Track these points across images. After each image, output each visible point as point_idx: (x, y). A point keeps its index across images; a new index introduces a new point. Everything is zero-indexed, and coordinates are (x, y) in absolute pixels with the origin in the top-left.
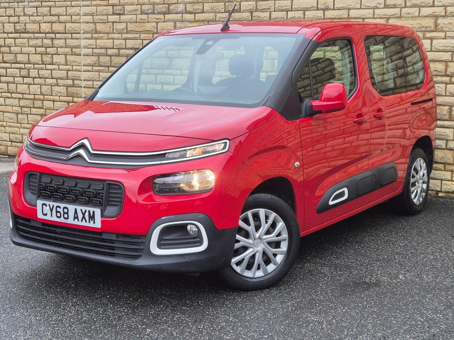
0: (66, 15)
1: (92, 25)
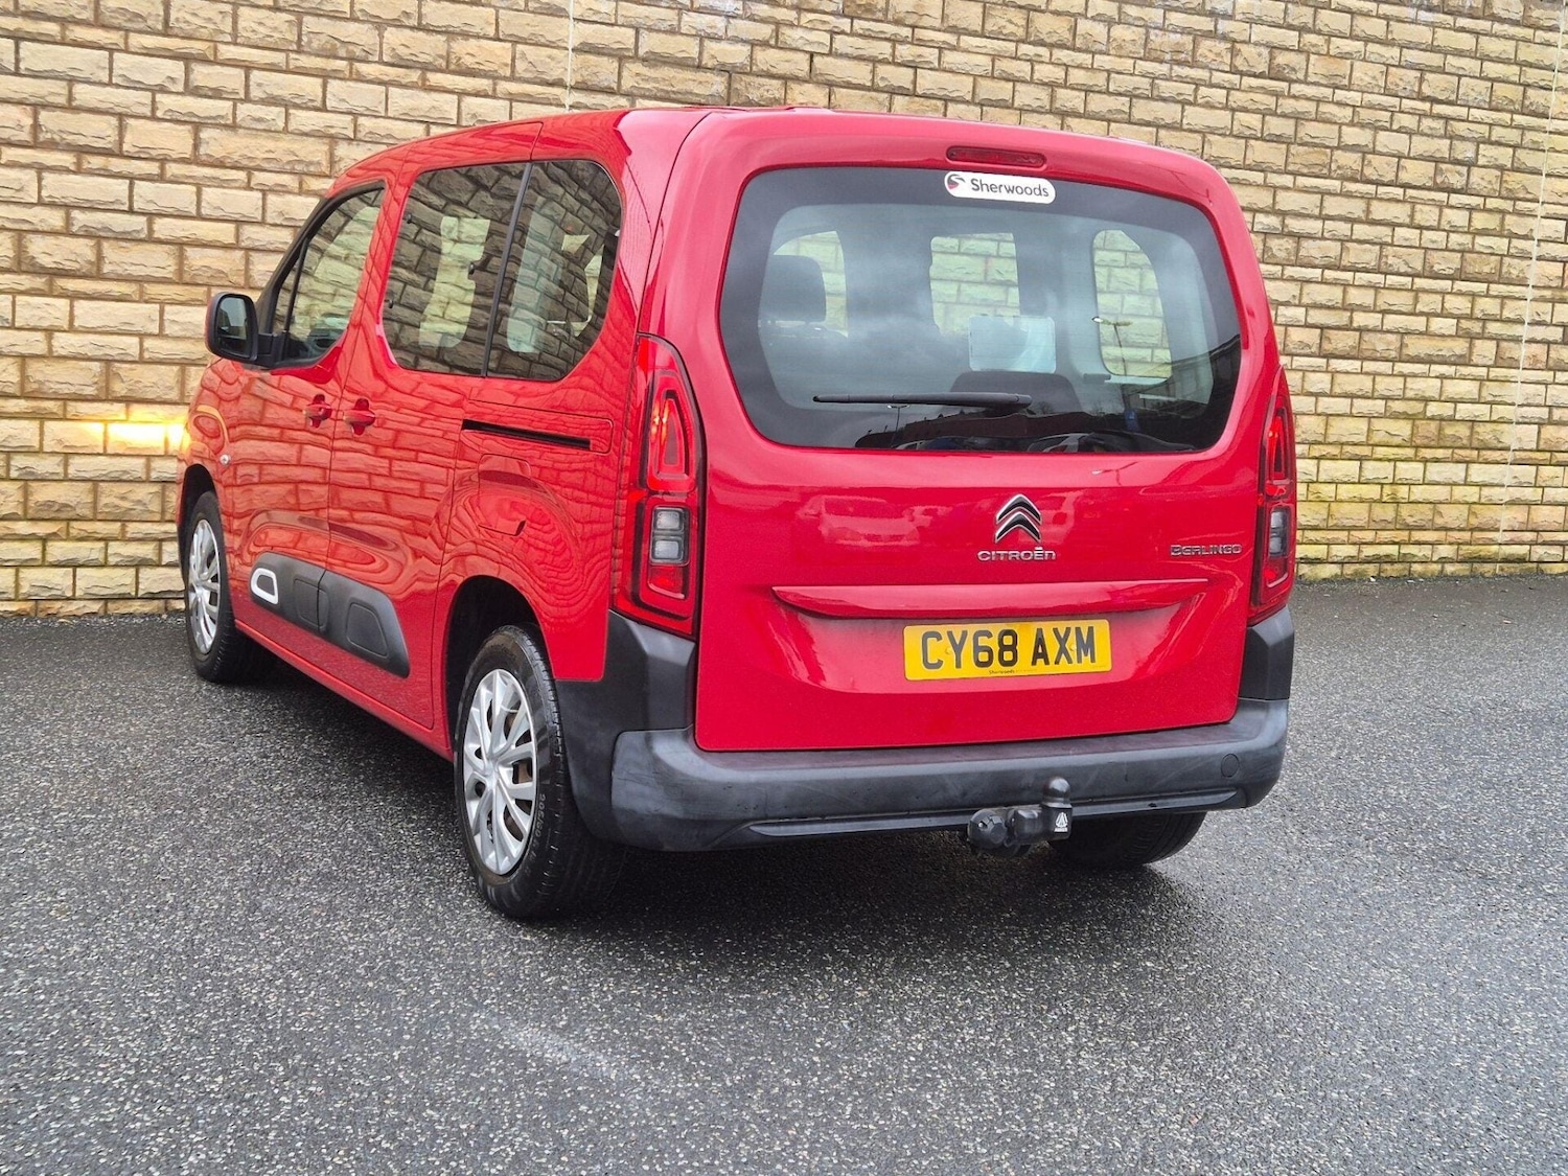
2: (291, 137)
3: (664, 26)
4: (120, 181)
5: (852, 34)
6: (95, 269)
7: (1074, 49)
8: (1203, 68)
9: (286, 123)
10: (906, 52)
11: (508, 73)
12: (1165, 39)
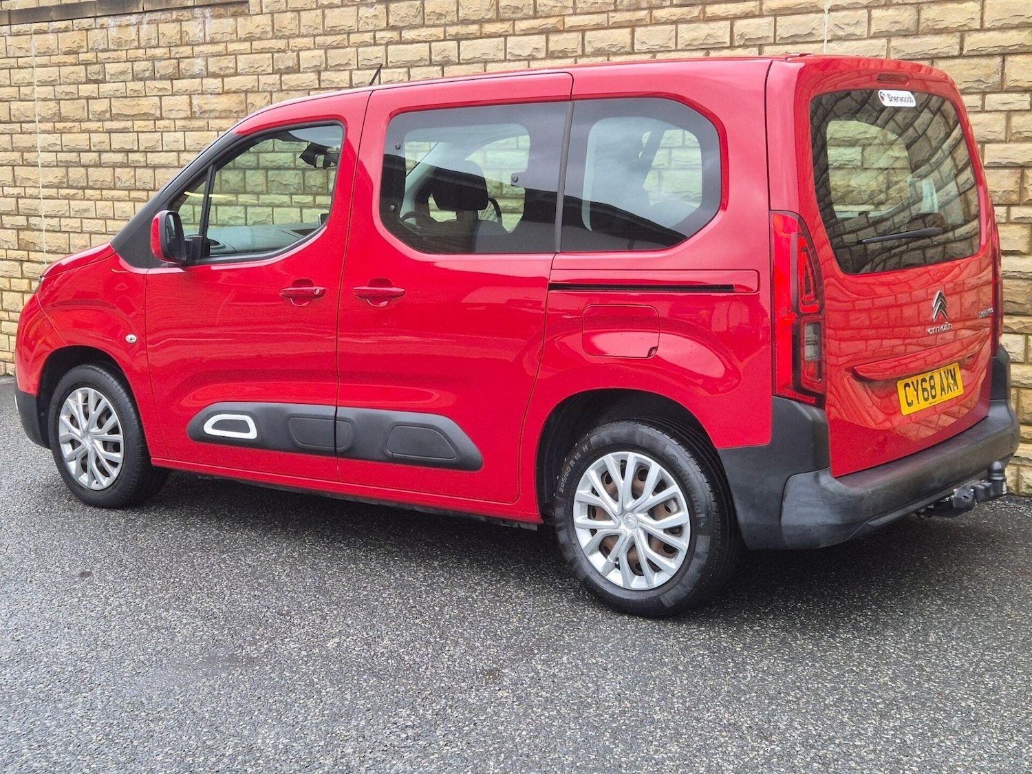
0: (10, 86)
1: (52, 104)
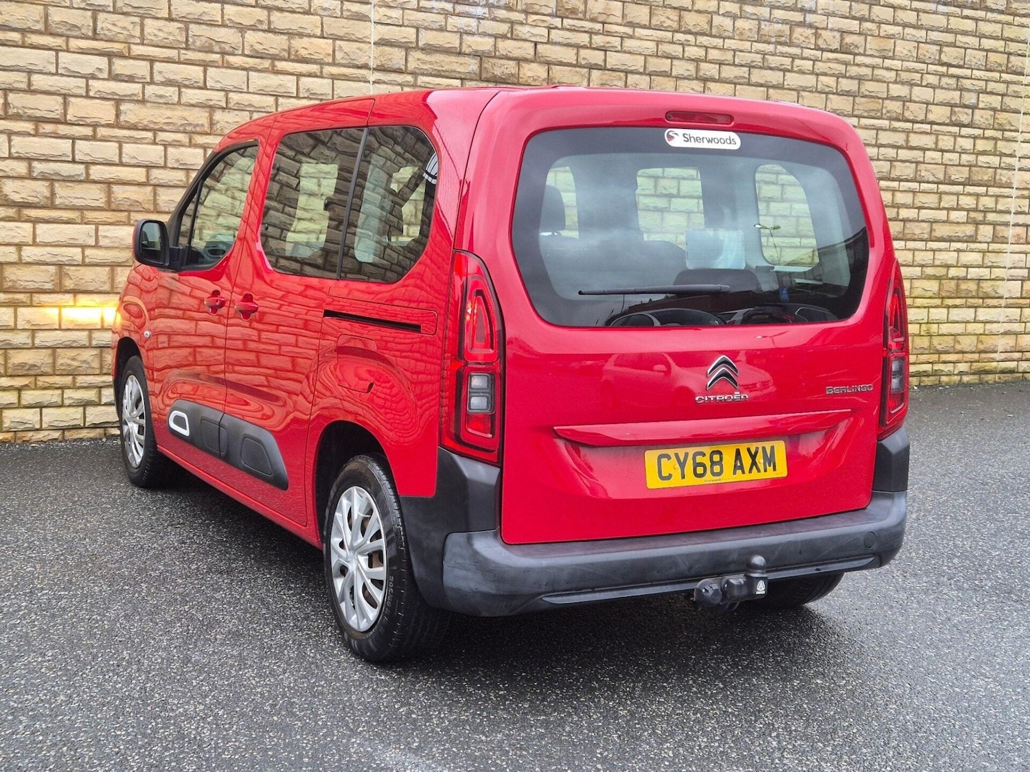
2: (183, 107)
3: (436, 26)
4: (66, 140)
5: (563, 29)
6: (50, 202)
7: (711, 36)
8: (797, 47)
9: (179, 98)
10: (598, 40)
11: (331, 61)
12: (771, 28)
